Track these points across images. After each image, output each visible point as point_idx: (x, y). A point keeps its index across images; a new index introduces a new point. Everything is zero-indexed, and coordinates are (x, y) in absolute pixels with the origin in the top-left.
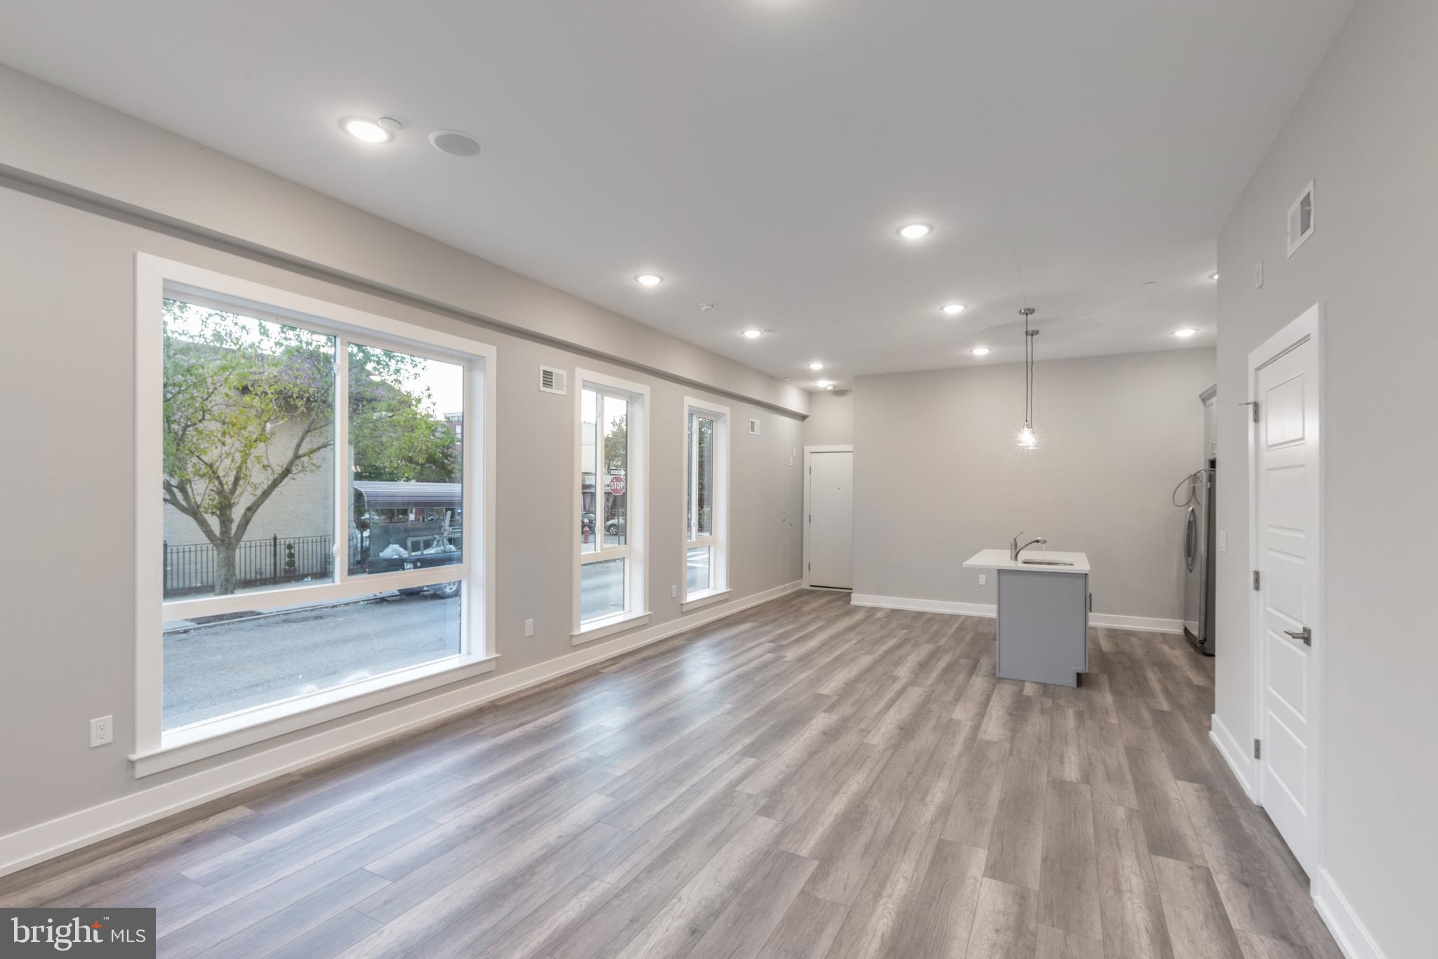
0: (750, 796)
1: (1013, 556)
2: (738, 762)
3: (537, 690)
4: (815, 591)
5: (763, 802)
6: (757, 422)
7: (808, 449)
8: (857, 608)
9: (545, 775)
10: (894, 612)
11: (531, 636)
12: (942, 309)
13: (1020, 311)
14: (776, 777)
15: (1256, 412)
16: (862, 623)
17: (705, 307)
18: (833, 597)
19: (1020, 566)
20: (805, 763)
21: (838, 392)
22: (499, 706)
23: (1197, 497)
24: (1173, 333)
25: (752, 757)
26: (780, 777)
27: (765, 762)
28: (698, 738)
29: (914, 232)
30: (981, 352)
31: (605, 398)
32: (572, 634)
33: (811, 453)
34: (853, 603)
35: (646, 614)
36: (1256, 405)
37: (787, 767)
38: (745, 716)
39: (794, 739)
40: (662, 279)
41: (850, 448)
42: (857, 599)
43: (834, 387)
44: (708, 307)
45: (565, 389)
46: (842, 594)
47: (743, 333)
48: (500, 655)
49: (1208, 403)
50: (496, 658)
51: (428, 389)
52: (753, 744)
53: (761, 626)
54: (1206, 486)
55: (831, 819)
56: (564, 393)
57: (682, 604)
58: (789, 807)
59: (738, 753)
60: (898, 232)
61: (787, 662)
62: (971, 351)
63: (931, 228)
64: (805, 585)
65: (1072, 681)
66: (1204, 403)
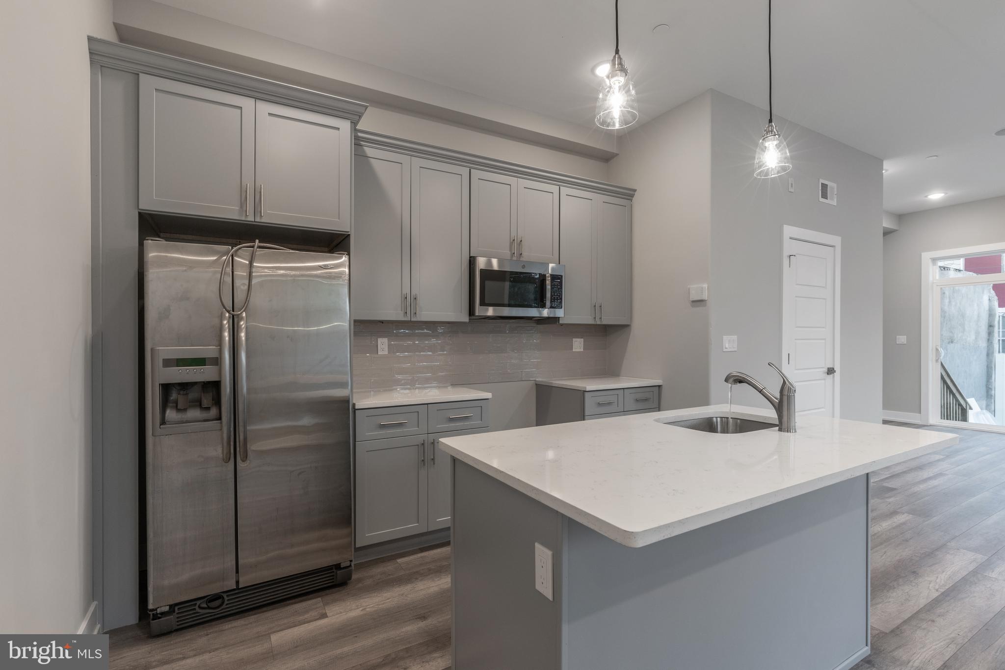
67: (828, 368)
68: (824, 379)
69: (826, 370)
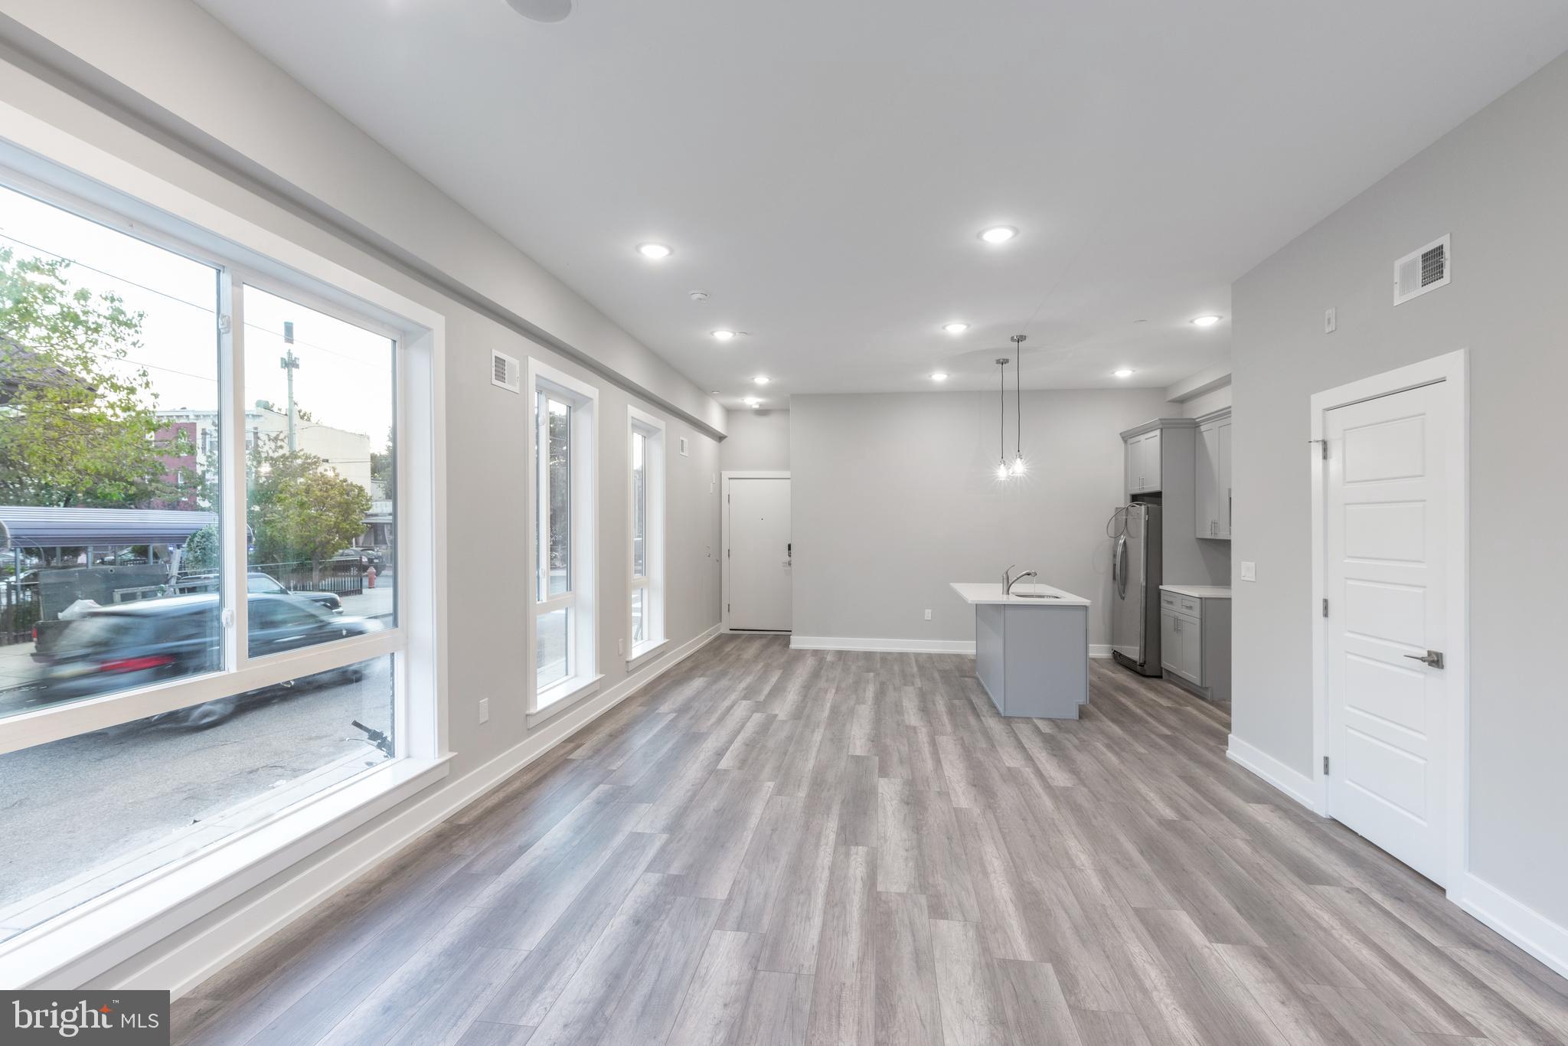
0: (902, 896)
1: (1005, 589)
2: (847, 856)
3: (501, 795)
4: (739, 636)
5: (922, 900)
6: (685, 440)
7: (726, 474)
8: (800, 654)
9: (623, 918)
10: (841, 655)
11: (487, 722)
12: (944, 328)
13: (1013, 338)
15: (1325, 450)
16: (821, 669)
17: (699, 296)
18: (764, 641)
19: (1013, 599)
20: (919, 842)
21: (762, 412)
22: (465, 825)
23: (1129, 529)
24: (1113, 373)
25: (857, 845)
26: (911, 865)
27: (877, 848)
28: (774, 830)
29: (998, 236)
30: (939, 377)
31: (550, 401)
32: (527, 712)
33: (730, 479)
34: (793, 646)
35: (597, 679)
36: (1325, 443)
37: (906, 851)
38: (802, 795)
40: (672, 251)
41: (787, 474)
42: (797, 642)
43: (760, 405)
44: (703, 296)
45: (518, 384)
46: (781, 638)
47: (712, 333)
48: (456, 753)
49: (1130, 441)
50: (450, 760)
51: (144, 374)
52: (842, 828)
53: (715, 682)
54: (1145, 519)
55: (1011, 908)
56: (516, 389)
57: (627, 662)
58: (955, 902)
59: (837, 843)
60: (979, 236)
61: (784, 722)
62: (930, 376)
63: (1016, 231)
64: (724, 629)
65: (1075, 715)
66: (1125, 442)
68: (1422, 673)
69: (1424, 654)
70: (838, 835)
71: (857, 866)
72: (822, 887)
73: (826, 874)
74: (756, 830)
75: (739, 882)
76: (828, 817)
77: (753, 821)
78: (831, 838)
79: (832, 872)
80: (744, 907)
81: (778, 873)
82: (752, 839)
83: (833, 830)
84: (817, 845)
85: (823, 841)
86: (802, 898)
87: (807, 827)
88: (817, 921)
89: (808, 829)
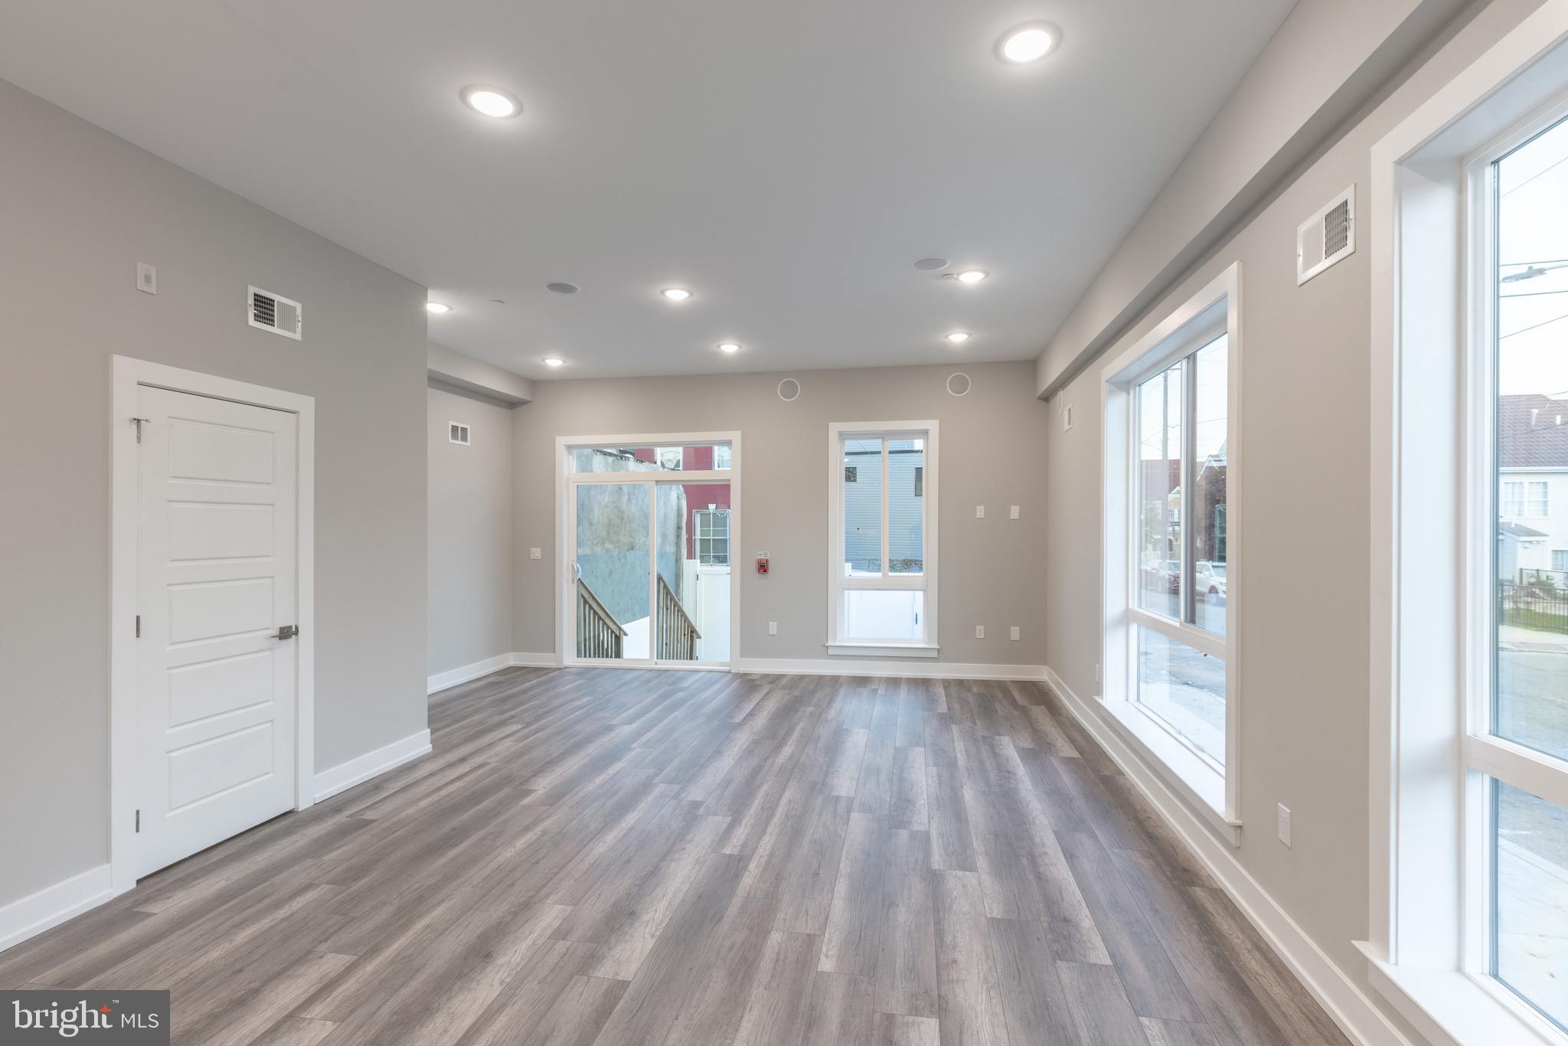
0: (715, 814)
2: (744, 846)
5: (701, 811)
14: (695, 835)
20: (663, 858)
25: (730, 856)
26: (690, 836)
27: (712, 852)
37: (684, 849)
38: (776, 938)
39: (681, 895)
52: (738, 876)
58: (677, 811)
59: (750, 857)
67: (281, 628)
68: (271, 649)
69: (276, 632)
70: (745, 868)
71: (740, 834)
72: (776, 820)
73: (769, 830)
74: (836, 874)
75: (843, 824)
76: (749, 893)
77: (842, 887)
78: (755, 864)
79: (764, 831)
80: (836, 808)
81: (811, 831)
82: (839, 863)
83: (749, 873)
84: (771, 855)
85: (764, 860)
86: (793, 813)
87: (778, 878)
88: (784, 800)
89: (777, 875)
